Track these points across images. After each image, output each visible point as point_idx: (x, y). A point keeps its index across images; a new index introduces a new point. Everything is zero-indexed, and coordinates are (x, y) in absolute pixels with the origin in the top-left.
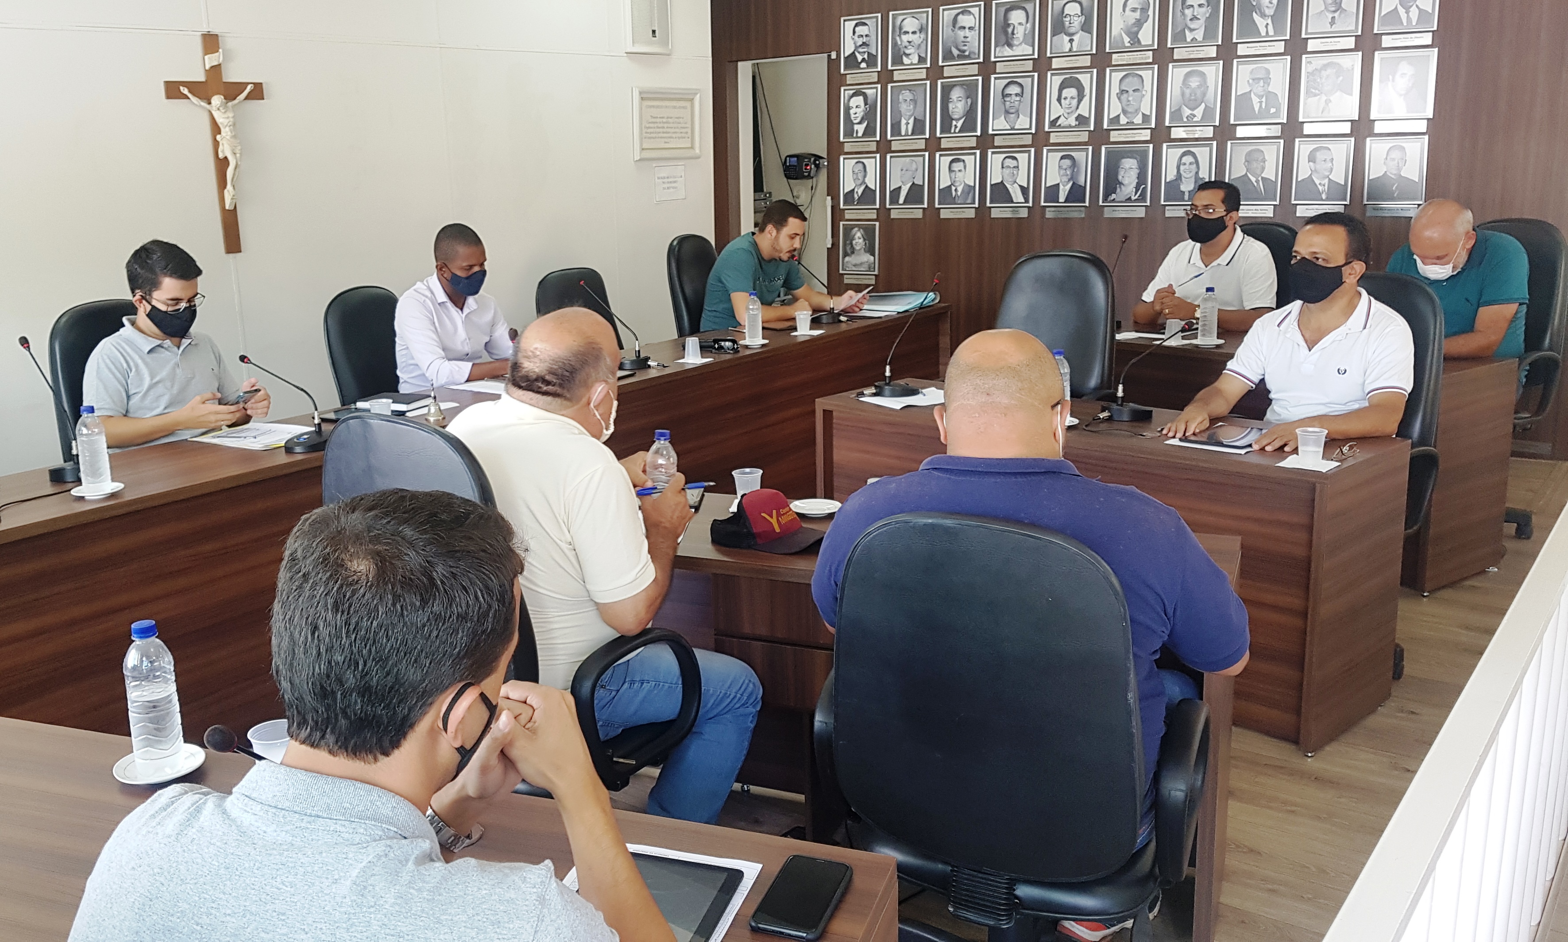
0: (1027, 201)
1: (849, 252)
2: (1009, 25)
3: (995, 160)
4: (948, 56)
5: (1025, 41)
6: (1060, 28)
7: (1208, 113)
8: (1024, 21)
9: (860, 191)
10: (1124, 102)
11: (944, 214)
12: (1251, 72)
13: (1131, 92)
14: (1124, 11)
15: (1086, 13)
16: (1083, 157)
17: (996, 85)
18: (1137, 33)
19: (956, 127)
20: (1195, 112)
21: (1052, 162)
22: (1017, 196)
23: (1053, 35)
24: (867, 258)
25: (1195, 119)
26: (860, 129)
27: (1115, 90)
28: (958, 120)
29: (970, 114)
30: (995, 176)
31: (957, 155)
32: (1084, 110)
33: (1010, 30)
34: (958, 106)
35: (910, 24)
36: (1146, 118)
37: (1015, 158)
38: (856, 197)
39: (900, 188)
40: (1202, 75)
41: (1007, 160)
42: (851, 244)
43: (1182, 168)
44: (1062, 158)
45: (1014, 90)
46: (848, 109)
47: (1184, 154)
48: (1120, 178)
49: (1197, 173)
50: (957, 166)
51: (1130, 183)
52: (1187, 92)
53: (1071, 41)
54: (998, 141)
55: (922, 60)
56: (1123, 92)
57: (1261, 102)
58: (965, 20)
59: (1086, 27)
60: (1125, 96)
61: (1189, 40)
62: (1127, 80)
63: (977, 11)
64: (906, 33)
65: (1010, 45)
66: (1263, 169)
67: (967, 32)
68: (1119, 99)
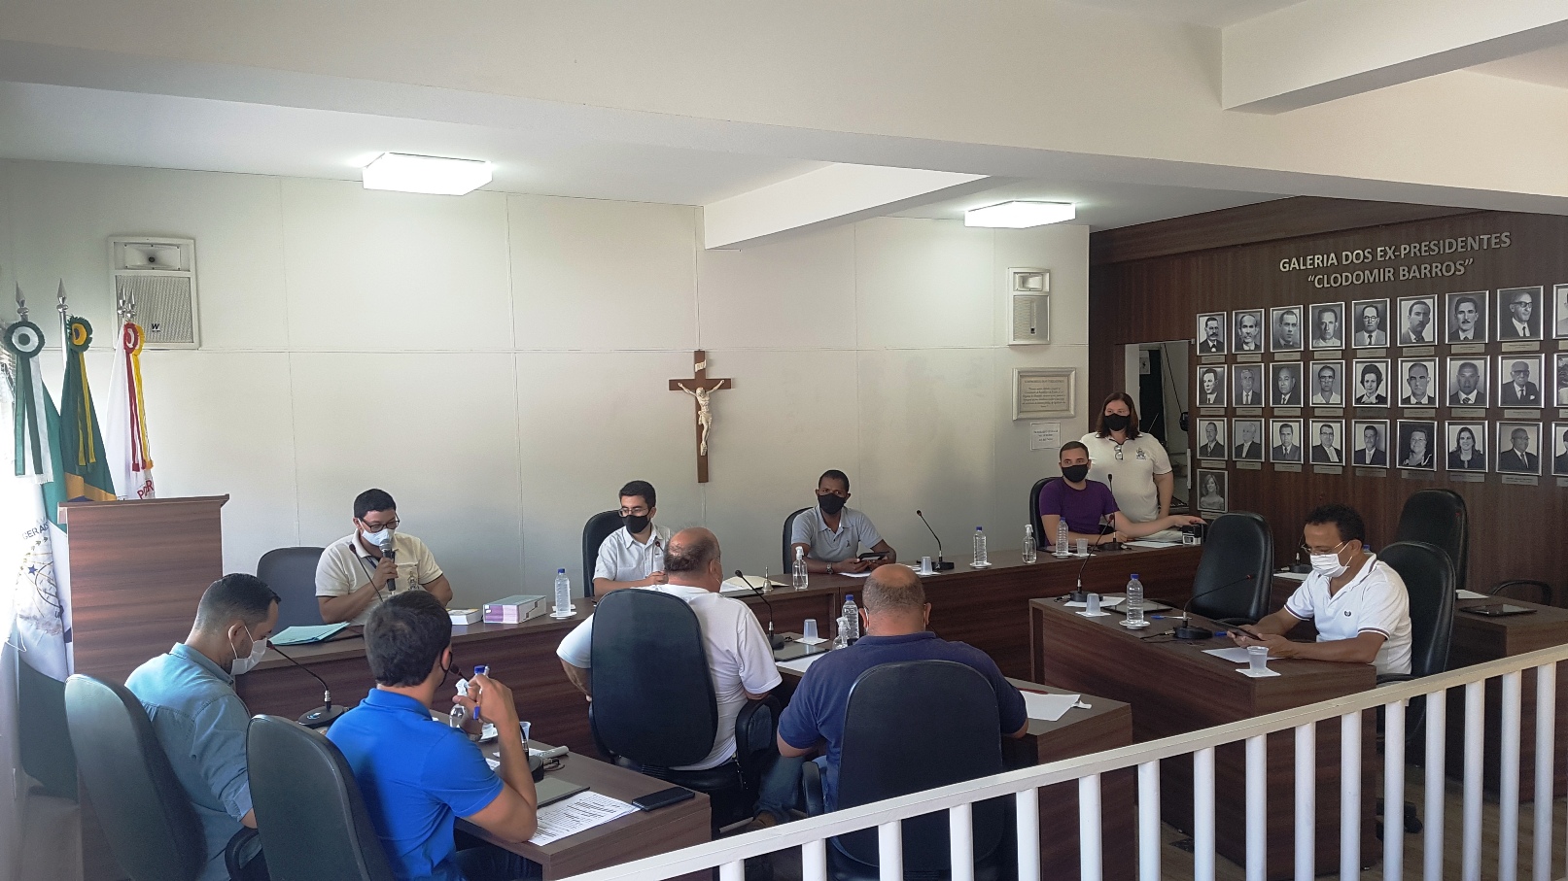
0: (1341, 460)
1: (1204, 493)
2: (1322, 323)
3: (1315, 427)
4: (1277, 345)
5: (1334, 336)
6: (1361, 326)
7: (1480, 398)
8: (1333, 320)
9: (1212, 446)
10: (1413, 386)
11: (1277, 468)
12: (1514, 365)
13: (1418, 379)
14: (1410, 314)
15: (1381, 315)
16: (1383, 427)
17: (1314, 368)
18: (1421, 332)
19: (1284, 399)
20: (1470, 396)
21: (1359, 431)
22: (1334, 458)
23: (1356, 332)
24: (1218, 499)
25: (1470, 402)
26: (1212, 398)
27: (1406, 376)
28: (1285, 395)
29: (1295, 390)
30: (1316, 440)
31: (1286, 421)
32: (1381, 391)
33: (1323, 327)
34: (1285, 384)
35: (1248, 320)
36: (1431, 400)
37: (1330, 427)
38: (1209, 450)
39: (1243, 445)
40: (1474, 367)
41: (1324, 428)
42: (1206, 487)
43: (1461, 441)
44: (1367, 428)
45: (1328, 373)
46: (1202, 382)
47: (1462, 430)
48: (1412, 447)
49: (1474, 446)
50: (1286, 431)
51: (1421, 452)
52: (1463, 380)
53: (1370, 337)
54: (1317, 412)
55: (1258, 347)
56: (1411, 378)
57: (1522, 390)
58: (1290, 319)
59: (1381, 326)
60: (1413, 382)
61: (1462, 339)
62: (1415, 369)
63: (1298, 311)
64: (1246, 326)
65: (1324, 339)
66: (1526, 445)
67: (1291, 329)
68: (1409, 383)
